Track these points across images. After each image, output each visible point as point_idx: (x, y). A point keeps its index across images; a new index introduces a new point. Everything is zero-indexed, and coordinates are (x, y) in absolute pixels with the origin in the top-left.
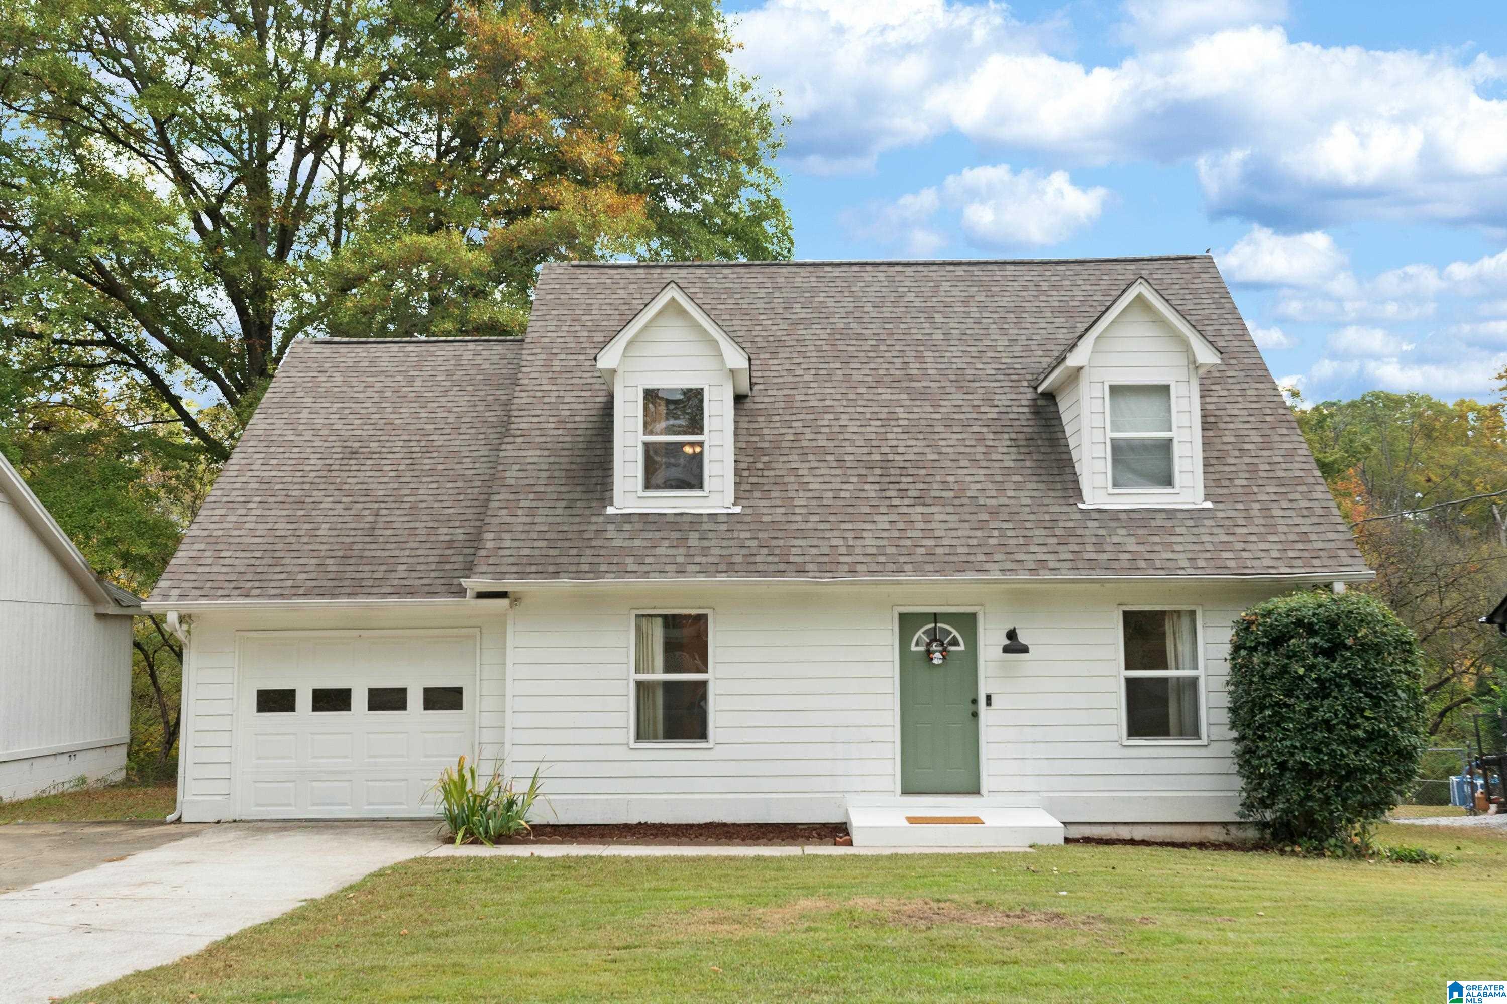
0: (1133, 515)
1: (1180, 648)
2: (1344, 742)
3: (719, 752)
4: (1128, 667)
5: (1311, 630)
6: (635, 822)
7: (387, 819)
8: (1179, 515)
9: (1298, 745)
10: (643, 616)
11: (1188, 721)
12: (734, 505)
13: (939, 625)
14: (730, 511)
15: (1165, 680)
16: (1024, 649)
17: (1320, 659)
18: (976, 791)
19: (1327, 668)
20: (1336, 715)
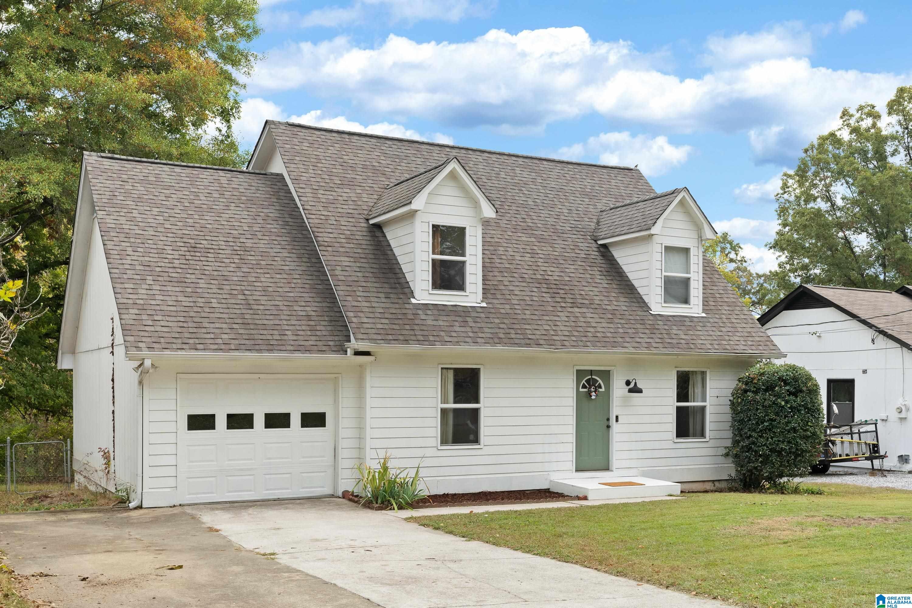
1: (696, 391)
3: (486, 451)
4: (678, 401)
5: (786, 383)
6: (442, 493)
7: (279, 499)
9: (781, 439)
10: (446, 368)
11: (698, 428)
12: (482, 301)
13: (593, 377)
14: (480, 305)
15: (687, 408)
16: (640, 391)
17: (791, 397)
18: (608, 469)
19: (795, 402)
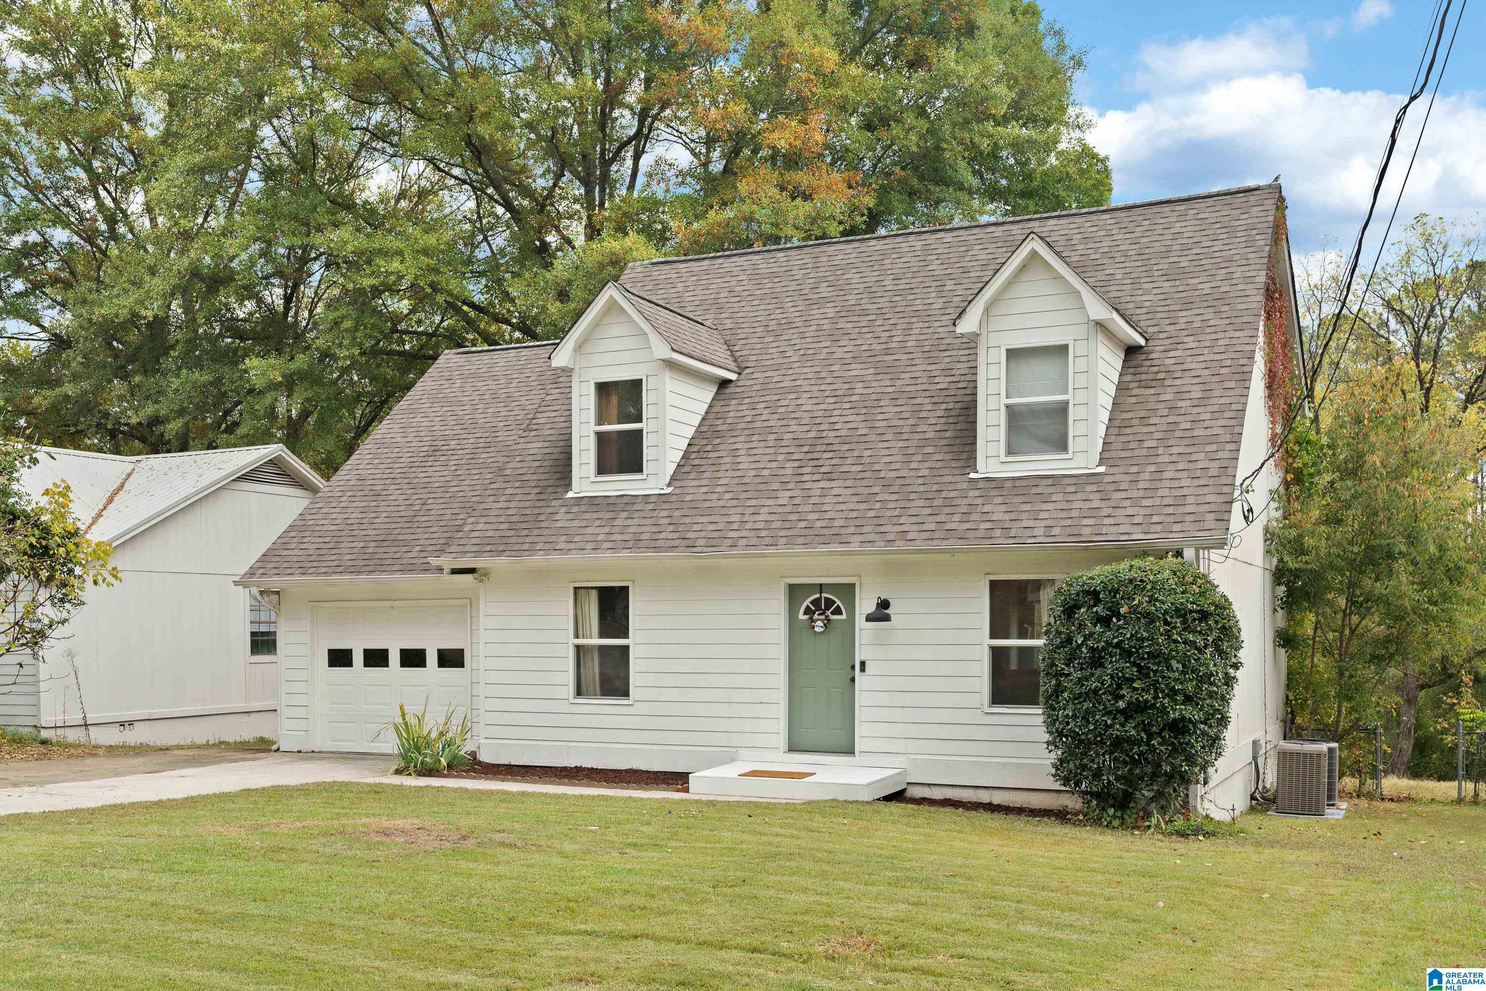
0: (1018, 483)
2: (1109, 713)
3: (640, 708)
4: (993, 636)
8: (1065, 481)
10: (581, 588)
12: (667, 485)
13: (824, 595)
14: (662, 492)
16: (892, 619)
17: (1098, 628)
18: (852, 752)
20: (1103, 684)
